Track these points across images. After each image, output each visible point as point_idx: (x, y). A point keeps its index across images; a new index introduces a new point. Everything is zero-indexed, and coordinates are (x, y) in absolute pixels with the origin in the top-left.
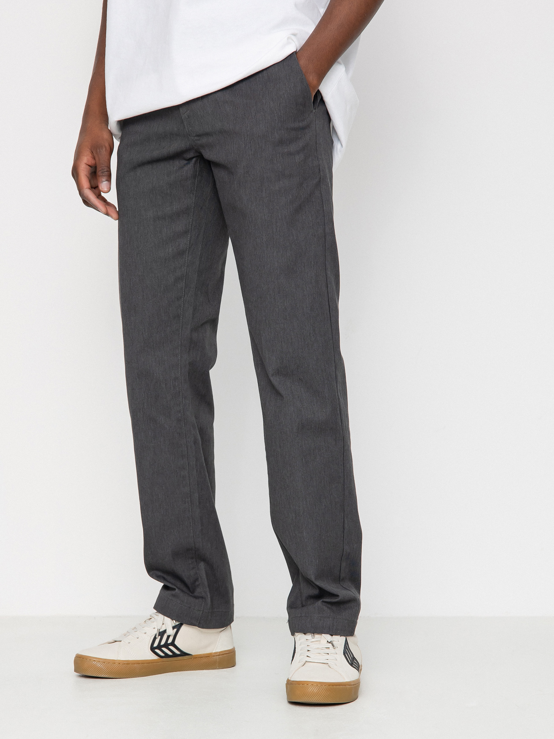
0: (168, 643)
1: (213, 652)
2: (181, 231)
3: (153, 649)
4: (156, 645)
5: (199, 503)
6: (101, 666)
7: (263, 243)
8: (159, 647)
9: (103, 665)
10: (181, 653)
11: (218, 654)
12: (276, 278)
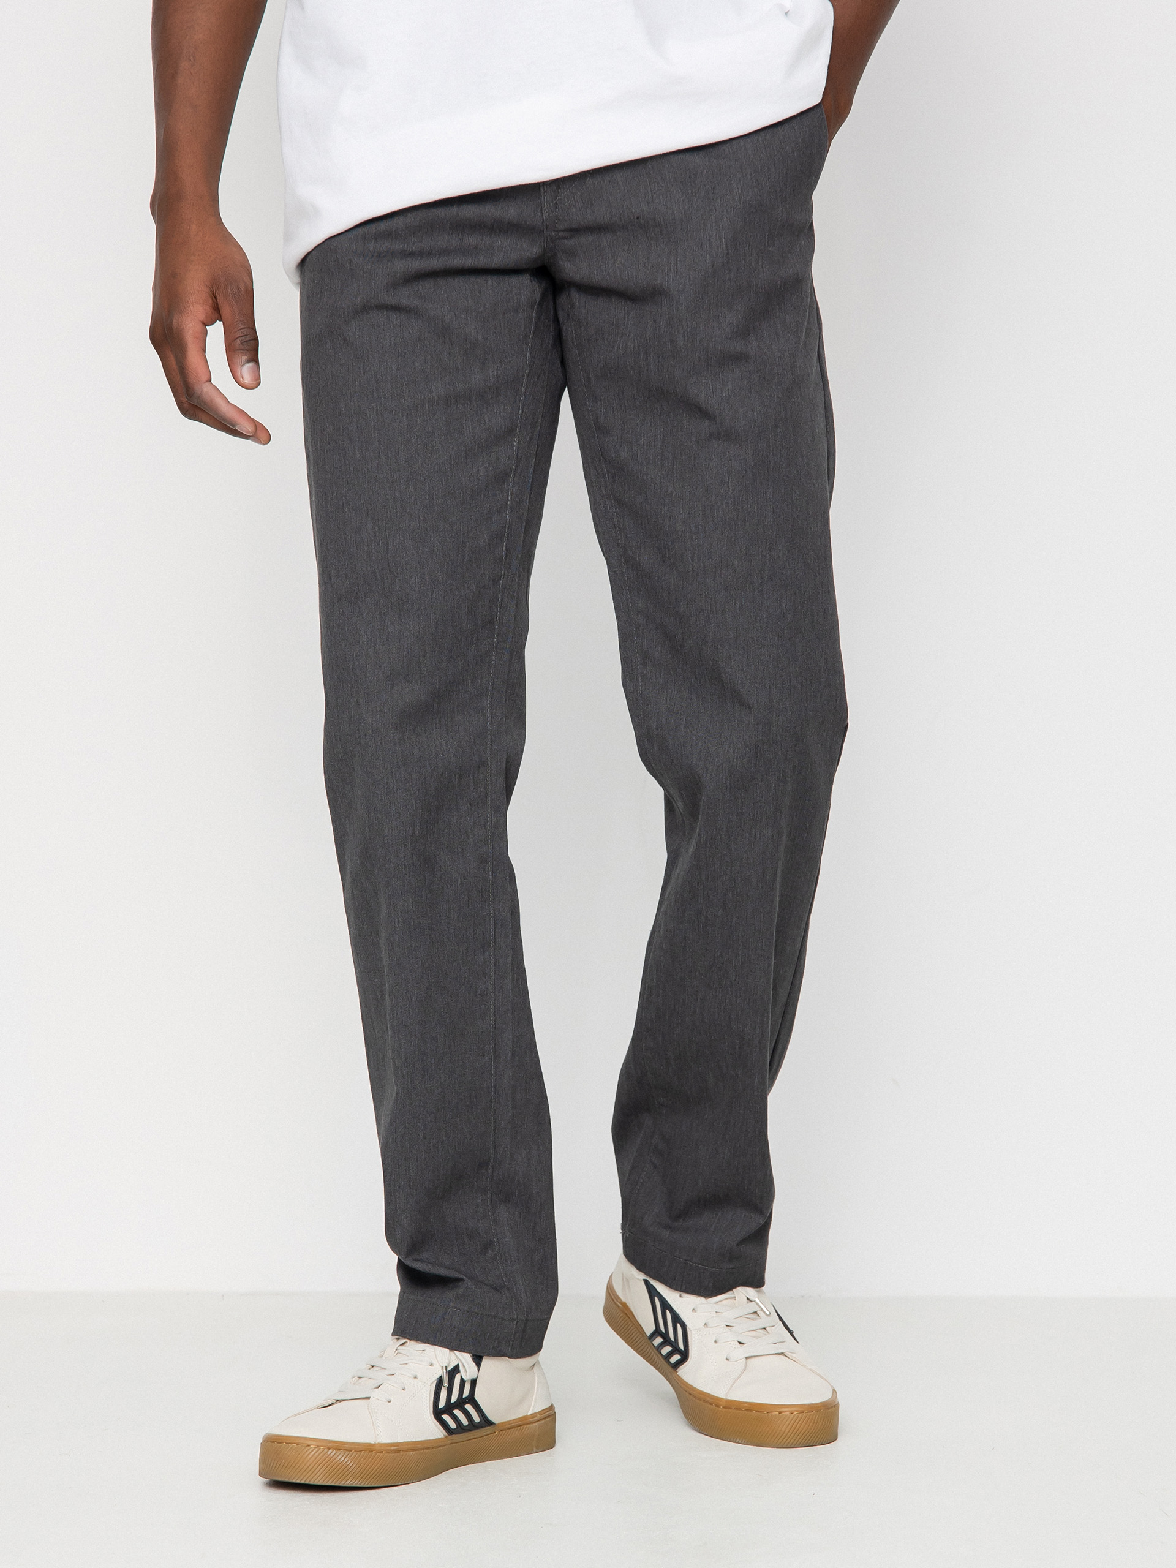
0: (464, 1397)
1: (529, 1414)
2: (501, 428)
3: (438, 1414)
4: (442, 1404)
5: (513, 1054)
6: (346, 1460)
7: (746, 471)
8: (449, 1409)
9: (351, 1456)
10: (481, 1421)
11: (538, 1417)
12: (767, 548)
